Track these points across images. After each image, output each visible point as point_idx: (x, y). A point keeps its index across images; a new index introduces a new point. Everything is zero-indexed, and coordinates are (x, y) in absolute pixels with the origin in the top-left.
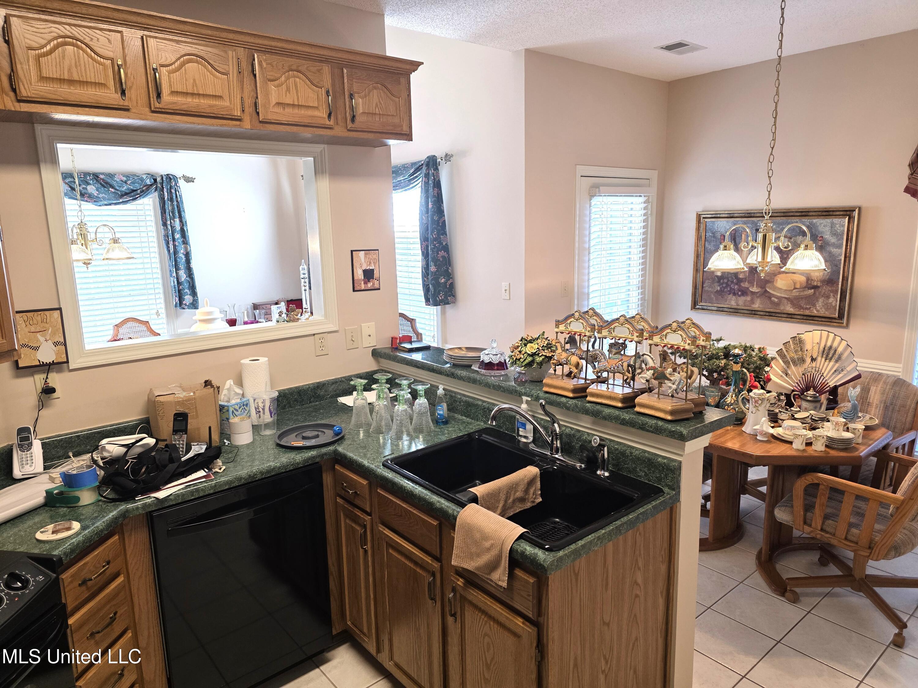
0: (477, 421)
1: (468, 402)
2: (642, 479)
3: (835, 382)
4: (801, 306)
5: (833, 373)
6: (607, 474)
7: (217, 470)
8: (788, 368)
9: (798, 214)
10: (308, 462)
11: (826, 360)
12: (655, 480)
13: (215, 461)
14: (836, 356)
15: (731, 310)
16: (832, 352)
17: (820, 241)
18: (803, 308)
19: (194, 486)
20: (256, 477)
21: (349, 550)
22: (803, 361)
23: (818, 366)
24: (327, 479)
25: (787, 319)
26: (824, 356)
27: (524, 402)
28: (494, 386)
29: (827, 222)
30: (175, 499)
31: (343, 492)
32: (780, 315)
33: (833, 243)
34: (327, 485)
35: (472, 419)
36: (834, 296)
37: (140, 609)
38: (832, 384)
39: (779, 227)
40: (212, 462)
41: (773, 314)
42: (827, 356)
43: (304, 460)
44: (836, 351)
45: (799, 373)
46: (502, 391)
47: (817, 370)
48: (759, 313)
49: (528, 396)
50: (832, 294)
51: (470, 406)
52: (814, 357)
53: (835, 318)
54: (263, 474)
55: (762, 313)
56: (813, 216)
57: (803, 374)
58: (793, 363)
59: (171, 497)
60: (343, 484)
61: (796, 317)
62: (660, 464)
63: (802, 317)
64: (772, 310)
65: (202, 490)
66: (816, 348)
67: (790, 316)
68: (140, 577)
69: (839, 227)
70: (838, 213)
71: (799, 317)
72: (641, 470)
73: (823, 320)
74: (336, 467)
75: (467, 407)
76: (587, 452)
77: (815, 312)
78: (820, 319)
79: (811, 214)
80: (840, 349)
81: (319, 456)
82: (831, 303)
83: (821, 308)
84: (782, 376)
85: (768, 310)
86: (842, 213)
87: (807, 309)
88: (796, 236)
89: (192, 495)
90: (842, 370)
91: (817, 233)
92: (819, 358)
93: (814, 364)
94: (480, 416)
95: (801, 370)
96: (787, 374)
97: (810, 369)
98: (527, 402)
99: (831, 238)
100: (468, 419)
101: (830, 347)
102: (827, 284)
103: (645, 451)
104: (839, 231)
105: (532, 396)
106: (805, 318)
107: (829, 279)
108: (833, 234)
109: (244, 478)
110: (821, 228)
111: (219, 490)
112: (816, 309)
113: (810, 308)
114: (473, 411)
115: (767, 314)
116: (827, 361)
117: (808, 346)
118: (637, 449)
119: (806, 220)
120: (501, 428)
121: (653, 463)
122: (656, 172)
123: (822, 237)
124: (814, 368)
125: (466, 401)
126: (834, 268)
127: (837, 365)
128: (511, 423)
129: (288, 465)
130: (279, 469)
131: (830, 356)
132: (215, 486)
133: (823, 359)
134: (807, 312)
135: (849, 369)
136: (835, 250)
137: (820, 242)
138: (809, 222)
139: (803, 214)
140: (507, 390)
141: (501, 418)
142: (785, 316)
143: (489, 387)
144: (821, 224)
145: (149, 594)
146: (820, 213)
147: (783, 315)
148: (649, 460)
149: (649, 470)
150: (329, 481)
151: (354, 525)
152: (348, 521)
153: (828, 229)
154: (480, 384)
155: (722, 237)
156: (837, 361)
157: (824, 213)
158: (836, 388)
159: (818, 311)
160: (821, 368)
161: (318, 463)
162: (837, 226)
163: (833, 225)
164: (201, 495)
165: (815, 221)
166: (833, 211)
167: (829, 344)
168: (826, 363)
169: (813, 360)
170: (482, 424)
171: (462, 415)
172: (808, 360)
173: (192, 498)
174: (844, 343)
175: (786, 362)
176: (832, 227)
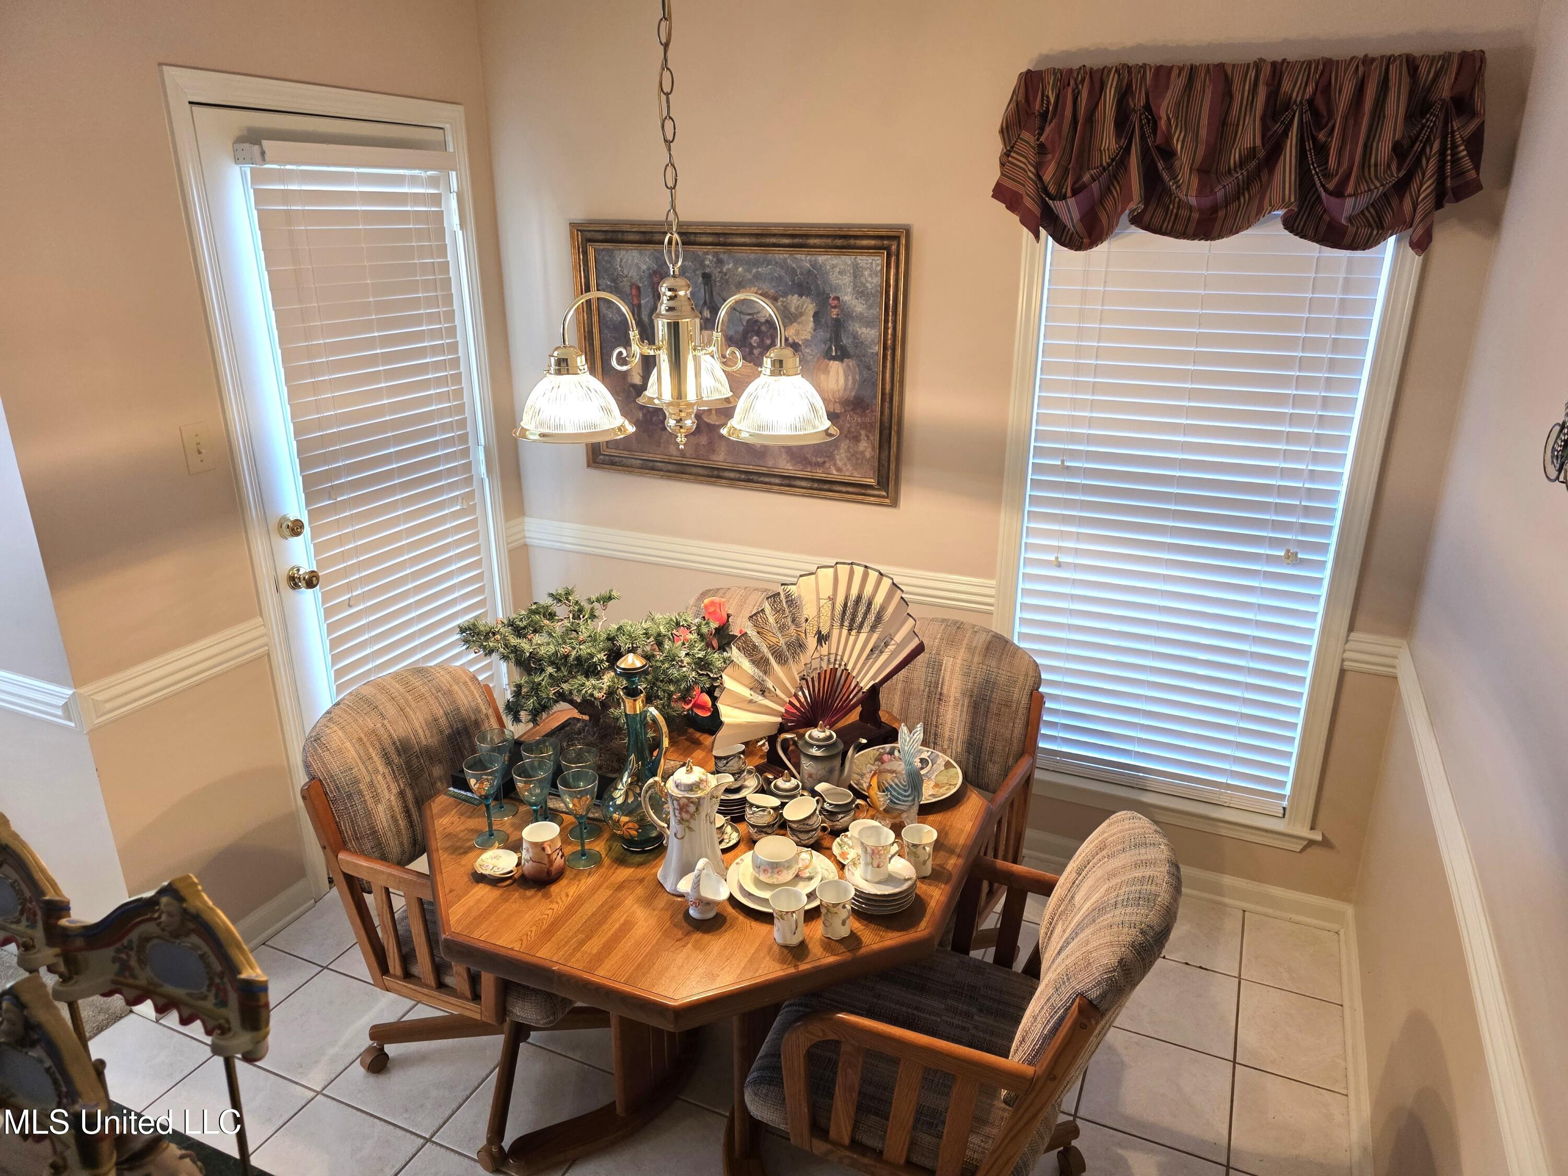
3: (873, 678)
4: (806, 459)
5: (868, 658)
8: (765, 673)
9: (786, 241)
11: (850, 630)
14: (872, 617)
15: (670, 467)
16: (862, 609)
17: (835, 307)
18: (810, 463)
22: (800, 646)
23: (833, 651)
25: (782, 488)
26: (846, 623)
29: (845, 263)
32: (767, 480)
33: (861, 313)
36: (868, 437)
38: (866, 684)
39: (749, 271)
41: (755, 478)
42: (853, 620)
44: (870, 604)
45: (792, 679)
47: (832, 660)
48: (726, 474)
50: (863, 433)
52: (824, 632)
53: (871, 487)
55: (732, 475)
56: (814, 247)
57: (803, 678)
58: (776, 658)
61: (798, 483)
63: (809, 484)
64: (751, 468)
66: (826, 611)
67: (786, 482)
69: (870, 275)
70: (865, 242)
71: (804, 484)
73: (850, 489)
77: (834, 475)
78: (844, 489)
79: (812, 241)
80: (879, 600)
82: (863, 452)
83: (845, 464)
84: (751, 701)
85: (743, 467)
86: (872, 242)
87: (818, 465)
88: (785, 295)
90: (886, 645)
91: (827, 290)
92: (836, 632)
93: (824, 650)
95: (796, 669)
96: (763, 691)
97: (815, 664)
99: (854, 302)
101: (859, 598)
102: (853, 410)
104: (869, 285)
106: (816, 485)
107: (856, 398)
108: (858, 292)
110: (835, 278)
112: (835, 464)
113: (824, 462)
115: (743, 477)
116: (854, 632)
117: (809, 610)
119: (803, 257)
122: (457, 112)
123: (837, 298)
124: (826, 658)
126: (866, 373)
127: (875, 636)
131: (859, 619)
133: (845, 632)
134: (819, 474)
135: (898, 638)
136: (864, 330)
137: (835, 311)
138: (810, 261)
139: (797, 241)
142: (777, 481)
144: (834, 267)
146: (829, 241)
147: (772, 480)
153: (847, 279)
155: (634, 292)
156: (873, 628)
157: (839, 242)
158: (875, 690)
159: (839, 470)
160: (840, 653)
162: (866, 273)
163: (857, 272)
165: (821, 259)
166: (856, 237)
167: (854, 593)
168: (852, 638)
169: (822, 638)
172: (812, 642)
174: (886, 584)
175: (761, 663)
176: (855, 277)
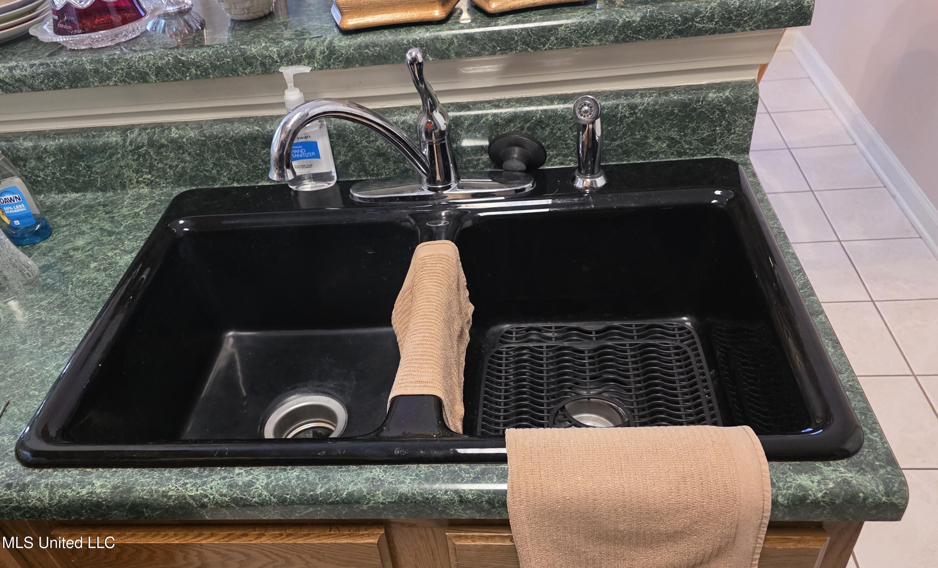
0: (123, 187)
1: (71, 148)
2: (662, 158)
6: (600, 182)
12: (697, 148)
27: (290, 84)
28: (159, 71)
35: (104, 189)
46: (197, 77)
49: (299, 62)
51: (80, 157)
62: (713, 107)
72: (658, 139)
75: (70, 165)
76: (517, 150)
94: (127, 173)
98: (298, 80)
100: (89, 195)
103: (665, 91)
105: (310, 58)
114: (97, 168)
118: (643, 93)
120: (214, 180)
121: (695, 110)
125: (61, 149)
128: (243, 157)
140: (215, 67)
141: (207, 155)
143: (143, 78)
148: (684, 106)
149: (682, 129)
154: (104, 79)
170: (146, 190)
171: (61, 191)
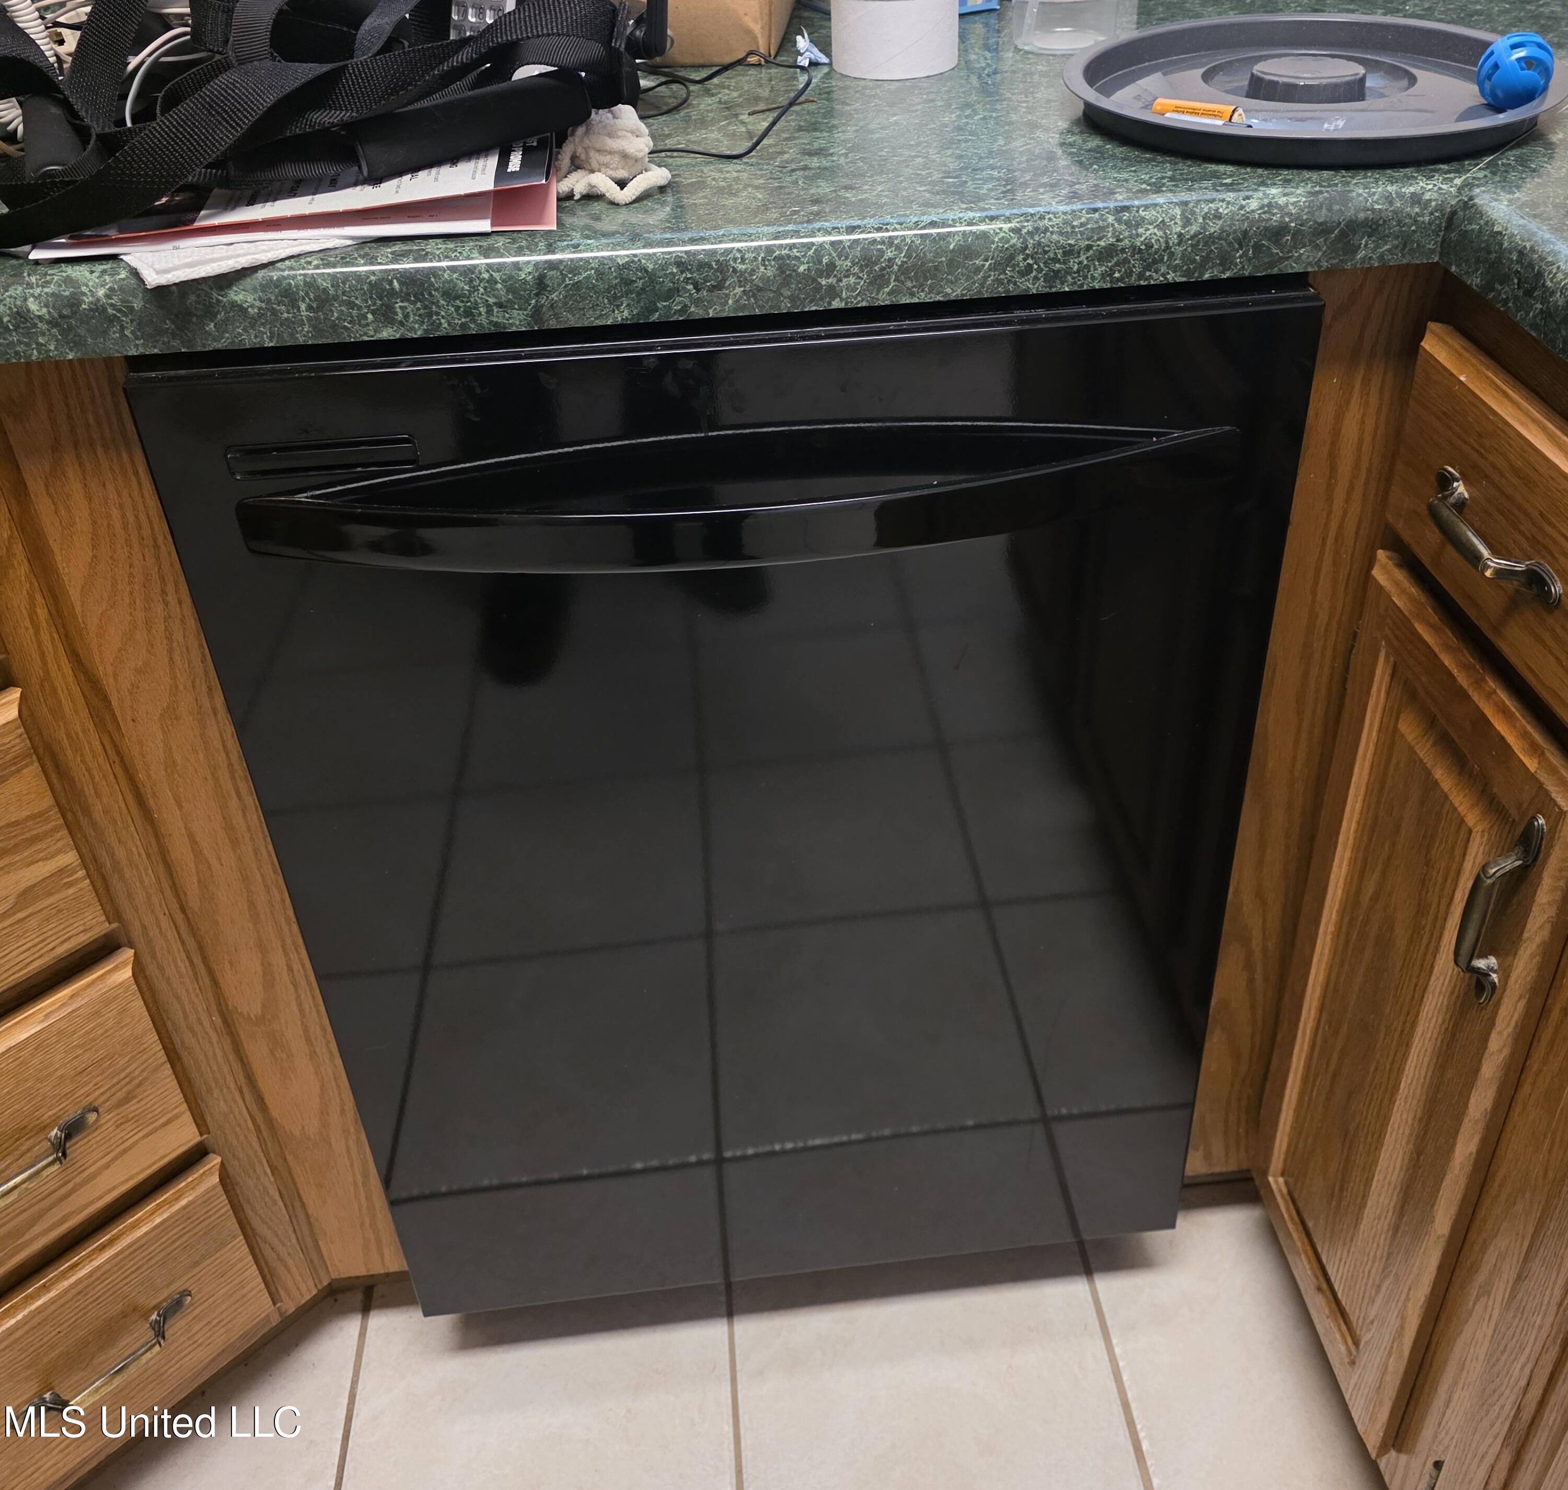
7: (602, 182)
10: (1225, 260)
13: (599, 116)
19: (397, 257)
20: (833, 292)
21: (1370, 888)
24: (1339, 417)
30: (268, 314)
31: (1433, 536)
34: (1333, 457)
37: (198, 853)
40: (583, 118)
43: (1203, 241)
54: (879, 280)
59: (238, 295)
60: (1445, 482)
65: (451, 294)
68: (170, 713)
74: (1428, 344)
81: (1322, 229)
89: (386, 315)
109: (743, 279)
111: (572, 320)
129: (1069, 252)
130: (999, 266)
132: (541, 284)
145: (234, 803)
150: (1350, 428)
151: (1444, 777)
152: (1409, 729)
161: (1300, 280)
164: (445, 328)
173: (387, 333)
